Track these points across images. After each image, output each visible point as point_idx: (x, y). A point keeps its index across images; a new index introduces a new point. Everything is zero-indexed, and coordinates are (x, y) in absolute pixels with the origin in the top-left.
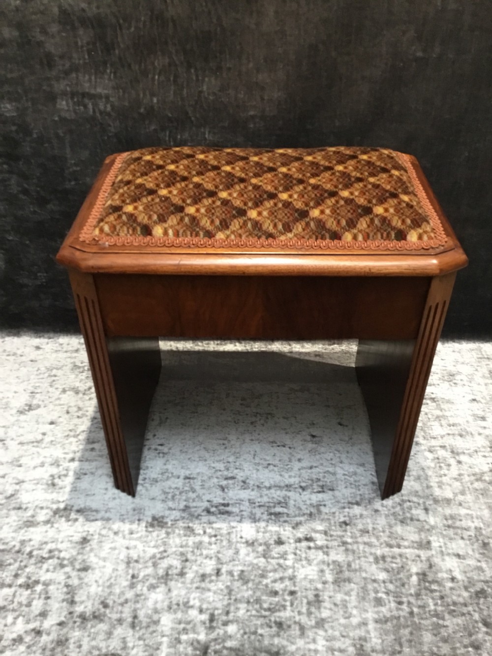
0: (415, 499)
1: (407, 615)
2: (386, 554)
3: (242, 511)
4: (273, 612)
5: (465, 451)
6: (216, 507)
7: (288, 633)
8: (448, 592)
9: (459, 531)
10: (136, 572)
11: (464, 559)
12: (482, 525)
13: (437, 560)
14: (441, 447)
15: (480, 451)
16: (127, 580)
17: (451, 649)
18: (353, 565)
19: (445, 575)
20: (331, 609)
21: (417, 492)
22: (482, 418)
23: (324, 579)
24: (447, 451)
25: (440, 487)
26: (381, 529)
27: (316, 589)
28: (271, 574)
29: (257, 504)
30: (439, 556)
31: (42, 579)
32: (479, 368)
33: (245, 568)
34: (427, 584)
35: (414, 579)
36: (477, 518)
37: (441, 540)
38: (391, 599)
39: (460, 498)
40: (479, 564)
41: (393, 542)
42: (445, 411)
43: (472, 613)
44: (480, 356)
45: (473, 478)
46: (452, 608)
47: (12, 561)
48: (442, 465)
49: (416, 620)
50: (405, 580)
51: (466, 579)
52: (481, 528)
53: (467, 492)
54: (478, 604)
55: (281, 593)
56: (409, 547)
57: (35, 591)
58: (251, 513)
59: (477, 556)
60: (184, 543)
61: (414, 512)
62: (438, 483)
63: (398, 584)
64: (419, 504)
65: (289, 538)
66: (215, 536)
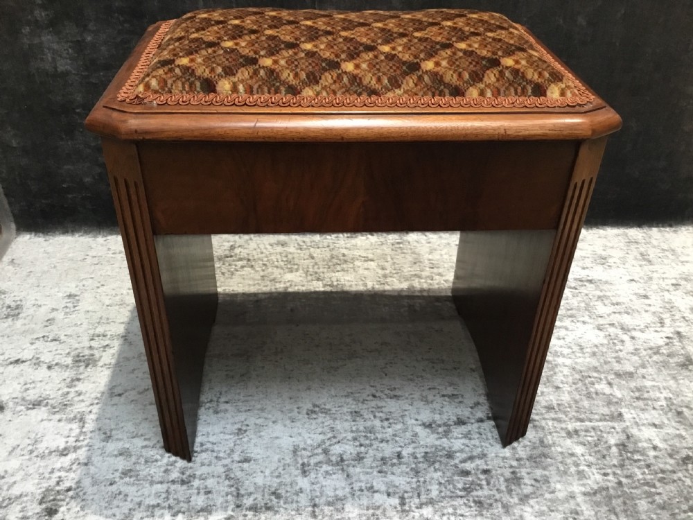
1: (615, 485)
2: (578, 428)
3: (411, 394)
4: (470, 492)
5: (636, 327)
6: (382, 391)
7: (491, 511)
8: (653, 461)
9: (650, 402)
10: (306, 461)
11: (662, 428)
12: (671, 396)
13: (634, 431)
14: (610, 325)
15: (651, 327)
16: (297, 469)
17: (671, 515)
18: (546, 441)
19: (645, 445)
20: (532, 485)
21: (596, 368)
22: (644, 296)
23: (517, 456)
24: (617, 328)
25: (618, 362)
26: (566, 405)
27: (511, 467)
28: (458, 454)
29: (427, 387)
30: (635, 427)
31: (198, 473)
32: (629, 252)
33: (428, 450)
34: (629, 455)
35: (614, 450)
36: (665, 389)
37: (633, 411)
38: (595, 471)
40: (678, 432)
41: (583, 416)
42: (606, 291)
43: (684, 479)
44: (628, 240)
45: (650, 352)
46: (661, 475)
47: (159, 457)
48: (615, 341)
49: (626, 489)
50: (605, 452)
51: (668, 448)
52: (670, 398)
53: (648, 365)
54: (687, 470)
55: (473, 472)
56: (601, 420)
57: (192, 486)
58: (421, 395)
59: (674, 424)
60: (354, 428)
61: (597, 386)
62: (615, 358)
63: (599, 456)
64: (601, 379)
65: (469, 418)
66: (387, 419)
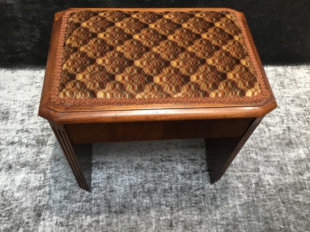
0: (251, 149)
1: (252, 201)
2: (241, 175)
3: (177, 159)
4: (197, 204)
5: (272, 124)
6: (165, 158)
7: (204, 213)
8: (267, 190)
9: (271, 163)
10: (135, 191)
11: (274, 175)
12: (280, 160)
13: (262, 177)
15: (278, 124)
16: (132, 195)
17: (270, 214)
18: (228, 181)
19: (266, 183)
20: (220, 201)
21: (252, 146)
23: (216, 188)
24: (263, 125)
25: (261, 142)
26: (238, 164)
27: (214, 193)
28: (194, 188)
29: (183, 156)
30: (263, 175)
31: (94, 197)
32: (276, 81)
33: (182, 186)
34: (259, 188)
35: (254, 185)
36: (278, 156)
37: (264, 167)
38: (245, 195)
39: (271, 147)
40: (279, 177)
41: (244, 170)
43: (278, 198)
44: (276, 74)
45: (275, 137)
46: (270, 197)
47: (77, 190)
48: (262, 132)
49: (255, 203)
50: (250, 186)
51: (274, 184)
52: (279, 161)
53: (273, 144)
54: (280, 195)
55: (199, 195)
56: (250, 172)
57: (92, 203)
58: (181, 159)
59: (279, 173)
60: (154, 176)
61: (251, 155)
62: (260, 140)
63: (247, 188)
64: (253, 151)
65: (199, 170)
66: (167, 172)
